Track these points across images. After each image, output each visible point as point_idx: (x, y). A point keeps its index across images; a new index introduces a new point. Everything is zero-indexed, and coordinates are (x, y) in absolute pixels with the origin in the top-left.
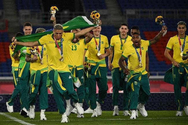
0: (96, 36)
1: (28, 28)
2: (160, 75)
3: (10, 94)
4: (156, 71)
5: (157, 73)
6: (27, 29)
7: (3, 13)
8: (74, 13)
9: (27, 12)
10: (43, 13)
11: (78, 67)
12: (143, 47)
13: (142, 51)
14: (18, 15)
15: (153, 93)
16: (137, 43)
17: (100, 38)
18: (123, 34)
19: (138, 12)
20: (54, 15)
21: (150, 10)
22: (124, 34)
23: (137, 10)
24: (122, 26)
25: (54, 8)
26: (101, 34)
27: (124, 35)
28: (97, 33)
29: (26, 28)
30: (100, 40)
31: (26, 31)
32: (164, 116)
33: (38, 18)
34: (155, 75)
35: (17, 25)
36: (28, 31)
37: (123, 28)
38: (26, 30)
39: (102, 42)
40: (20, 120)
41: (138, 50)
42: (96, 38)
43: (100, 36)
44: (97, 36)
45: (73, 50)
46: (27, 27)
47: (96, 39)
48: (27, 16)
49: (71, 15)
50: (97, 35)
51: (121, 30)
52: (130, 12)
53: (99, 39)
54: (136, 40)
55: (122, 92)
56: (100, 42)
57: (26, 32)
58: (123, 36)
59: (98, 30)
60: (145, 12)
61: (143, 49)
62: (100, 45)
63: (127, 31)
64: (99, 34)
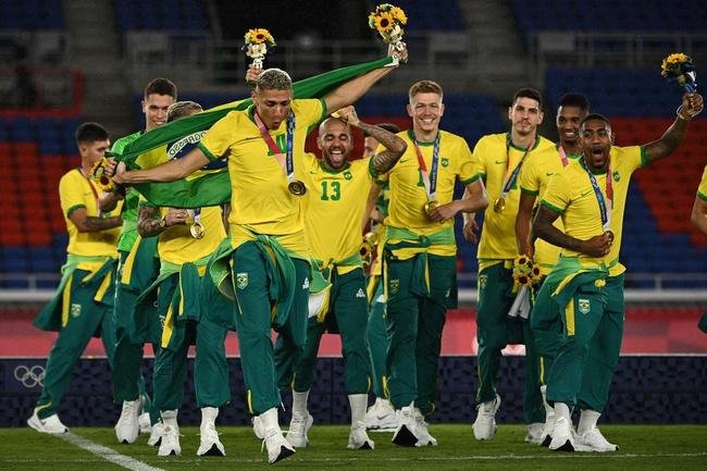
0: (420, 137)
1: (161, 100)
2: (666, 285)
3: (90, 357)
4: (654, 270)
5: (658, 278)
6: (157, 104)
7: (62, 42)
8: (337, 45)
9: (158, 40)
10: (220, 42)
11: (343, 264)
12: (617, 173)
13: (615, 185)
14: (121, 49)
15: (639, 355)
16: (598, 152)
17: (435, 146)
18: (520, 129)
19: (586, 44)
20: (258, 60)
21: (630, 36)
22: (526, 130)
23: (581, 35)
24: (518, 99)
25: (260, 37)
26: (441, 127)
27: (522, 134)
28: (428, 124)
29: (153, 100)
30: (436, 153)
31: (153, 113)
32: (684, 446)
33: (200, 64)
34: (650, 285)
35: (118, 89)
36: (161, 113)
37: (521, 108)
38: (154, 107)
39: (443, 160)
40: (128, 459)
41: (601, 180)
42: (422, 144)
43: (438, 137)
44: (427, 138)
45: (325, 197)
46: (157, 96)
47: (421, 148)
48: (155, 56)
49: (327, 51)
50: (428, 132)
51: (513, 114)
52: (555, 42)
53: (432, 147)
54: (596, 141)
55: (521, 350)
56: (435, 161)
57: (151, 118)
58: (522, 139)
59: (429, 110)
60: (611, 44)
61: (617, 180)
62: (434, 171)
63: (537, 118)
64: (434, 126)
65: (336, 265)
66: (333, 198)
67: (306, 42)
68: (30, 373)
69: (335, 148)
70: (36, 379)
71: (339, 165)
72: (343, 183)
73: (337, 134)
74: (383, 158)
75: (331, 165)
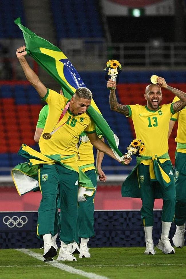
11: (160, 158)
65: (158, 158)
66: (154, 125)
67: (156, 43)
68: (11, 220)
69: (155, 98)
70: (14, 223)
71: (156, 107)
72: (158, 117)
73: (156, 92)
74: (178, 105)
75: (152, 108)
